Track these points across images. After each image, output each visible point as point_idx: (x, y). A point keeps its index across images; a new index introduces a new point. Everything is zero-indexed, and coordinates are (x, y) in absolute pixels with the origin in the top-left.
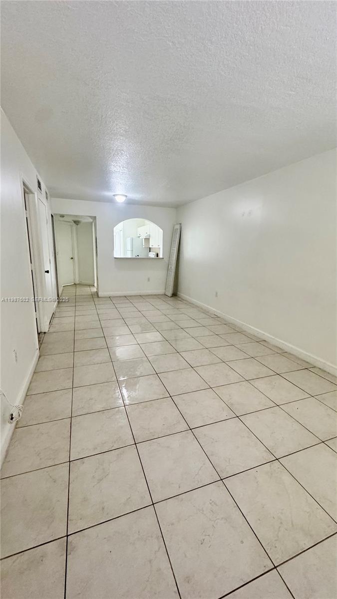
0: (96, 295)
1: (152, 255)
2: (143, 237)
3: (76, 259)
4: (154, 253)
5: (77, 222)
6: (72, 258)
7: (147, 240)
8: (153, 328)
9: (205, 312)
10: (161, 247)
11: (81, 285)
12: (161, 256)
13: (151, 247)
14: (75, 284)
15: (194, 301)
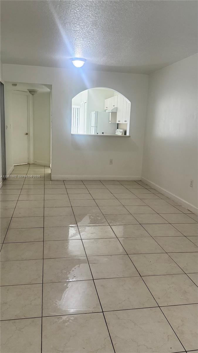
0: (48, 178)
1: (119, 133)
2: (110, 109)
3: (31, 134)
4: (122, 130)
5: (32, 92)
6: (27, 134)
7: (114, 114)
8: (104, 220)
9: (176, 205)
10: (128, 123)
11: (35, 165)
12: (128, 134)
13: (117, 122)
14: (28, 164)
15: (164, 190)
